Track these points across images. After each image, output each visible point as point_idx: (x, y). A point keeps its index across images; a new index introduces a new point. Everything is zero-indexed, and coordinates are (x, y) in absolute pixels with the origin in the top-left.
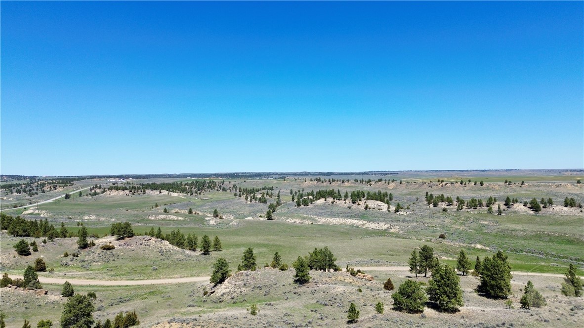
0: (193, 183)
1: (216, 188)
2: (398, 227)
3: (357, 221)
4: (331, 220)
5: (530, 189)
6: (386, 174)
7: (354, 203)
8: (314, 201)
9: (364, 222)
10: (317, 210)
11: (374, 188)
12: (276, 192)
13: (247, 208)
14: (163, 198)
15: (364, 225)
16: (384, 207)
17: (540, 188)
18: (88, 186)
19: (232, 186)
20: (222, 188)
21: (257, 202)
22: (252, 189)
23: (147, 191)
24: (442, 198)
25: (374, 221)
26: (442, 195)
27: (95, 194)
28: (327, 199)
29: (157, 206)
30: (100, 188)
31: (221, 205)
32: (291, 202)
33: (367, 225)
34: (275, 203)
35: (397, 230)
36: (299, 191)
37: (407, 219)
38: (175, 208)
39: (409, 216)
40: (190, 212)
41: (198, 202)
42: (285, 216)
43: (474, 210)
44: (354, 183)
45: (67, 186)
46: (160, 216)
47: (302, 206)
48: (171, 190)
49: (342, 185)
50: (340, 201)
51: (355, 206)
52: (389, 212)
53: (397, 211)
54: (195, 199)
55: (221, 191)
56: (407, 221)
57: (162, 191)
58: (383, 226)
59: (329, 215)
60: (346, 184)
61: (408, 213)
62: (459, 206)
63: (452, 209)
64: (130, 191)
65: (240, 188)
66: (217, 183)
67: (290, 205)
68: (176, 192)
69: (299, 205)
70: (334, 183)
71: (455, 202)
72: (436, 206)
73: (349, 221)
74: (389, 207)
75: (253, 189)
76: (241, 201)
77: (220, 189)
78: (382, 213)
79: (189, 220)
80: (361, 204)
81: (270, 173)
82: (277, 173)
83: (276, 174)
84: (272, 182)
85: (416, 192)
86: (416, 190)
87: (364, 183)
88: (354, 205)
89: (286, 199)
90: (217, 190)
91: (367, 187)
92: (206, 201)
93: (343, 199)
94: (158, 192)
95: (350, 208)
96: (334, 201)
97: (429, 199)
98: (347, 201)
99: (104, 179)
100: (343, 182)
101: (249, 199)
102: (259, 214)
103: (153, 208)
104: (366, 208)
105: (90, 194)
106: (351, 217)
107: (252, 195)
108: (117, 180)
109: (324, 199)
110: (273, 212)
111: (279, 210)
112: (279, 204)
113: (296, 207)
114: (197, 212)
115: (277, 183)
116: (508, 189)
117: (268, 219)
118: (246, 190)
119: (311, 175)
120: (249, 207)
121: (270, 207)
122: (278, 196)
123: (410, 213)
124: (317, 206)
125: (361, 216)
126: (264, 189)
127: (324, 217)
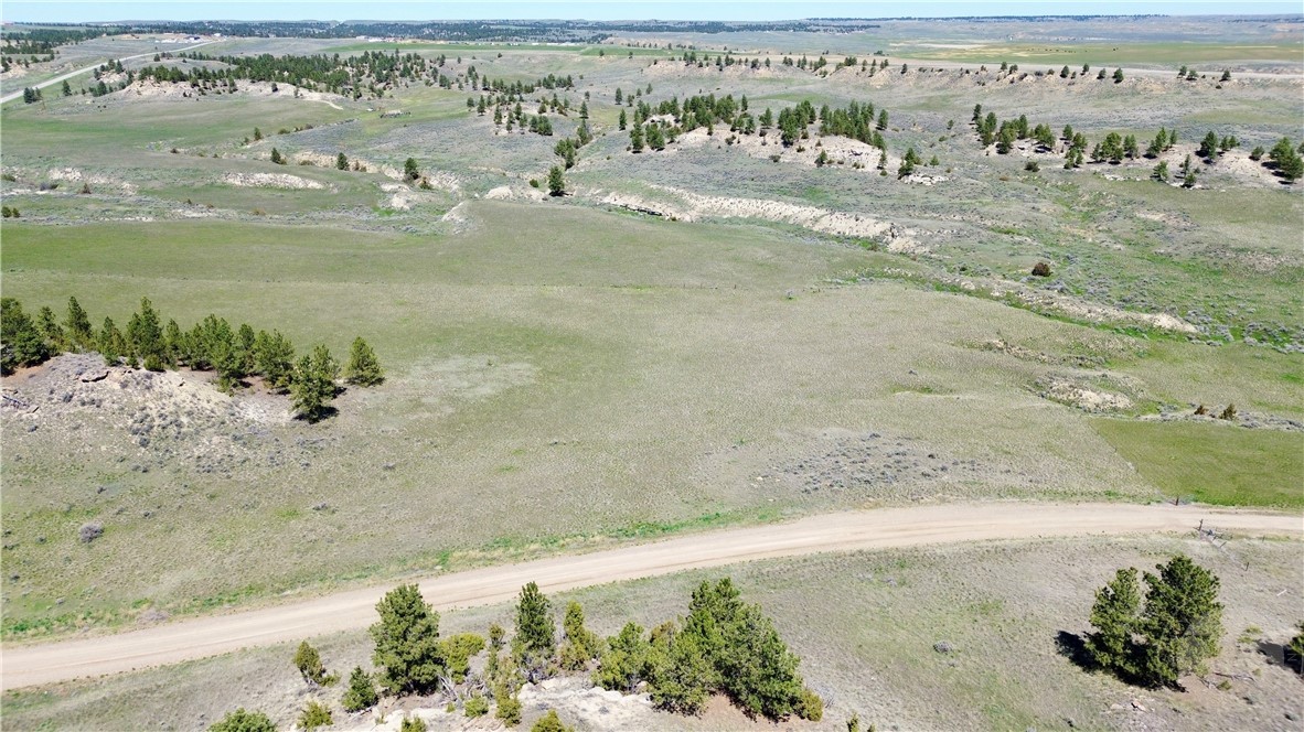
0: (364, 59)
1: (424, 77)
2: (912, 232)
3: (796, 209)
4: (726, 204)
5: (1244, 94)
6: (851, 29)
7: (786, 144)
8: (678, 132)
9: (819, 213)
10: (688, 167)
11: (835, 85)
12: (576, 96)
13: (499, 153)
14: (281, 106)
15: (816, 220)
16: (870, 156)
17: (1270, 93)
18: (92, 61)
19: (465, 72)
20: (438, 78)
21: (527, 129)
22: (515, 83)
23: (242, 84)
24: (1020, 128)
25: (843, 208)
26: (1023, 119)
27: (102, 90)
28: (714, 131)
29: (258, 136)
30: (120, 70)
31: (430, 137)
32: (617, 131)
33: (825, 223)
34: (575, 137)
35: (912, 243)
36: (639, 94)
37: (936, 200)
38: (305, 145)
39: (939, 189)
40: (343, 164)
41: (371, 123)
42: (599, 185)
43: (1112, 167)
44: (781, 69)
45: (36, 61)
46: (258, 176)
47: (647, 149)
48: (304, 81)
49: (750, 75)
50: (751, 138)
51: (789, 155)
52: (884, 174)
53: (905, 172)
54: (364, 111)
55: (437, 85)
56: (934, 209)
57: (280, 85)
58: (870, 227)
59: (720, 185)
60: (763, 72)
61: (936, 179)
62: (1070, 156)
63: (1051, 162)
64: (194, 85)
65: (485, 80)
66: (427, 61)
67: (614, 142)
68: (316, 90)
69: (637, 148)
70: (731, 68)
71: (1059, 143)
72: (1005, 153)
73: (776, 208)
74: (883, 159)
75: (519, 85)
76: (481, 124)
77: (435, 78)
78: (865, 176)
79: (336, 191)
80: (807, 147)
81: (568, 22)
82: (587, 23)
83: (585, 26)
84: (569, 59)
85: (944, 98)
86: (942, 93)
87: (807, 67)
88: (788, 150)
89: (603, 120)
90: (427, 83)
91: (815, 82)
92: (393, 120)
93: (758, 128)
94: (270, 89)
95: (775, 159)
96: (734, 138)
97: (986, 128)
98: (768, 138)
99: (147, 36)
100: (754, 65)
101: (505, 121)
102: (529, 176)
103: (247, 141)
104: (820, 162)
105: (91, 90)
106: (781, 193)
107: (513, 106)
108: (181, 38)
109: (706, 130)
110: (569, 166)
111: (583, 163)
112: (584, 139)
113: (630, 153)
114: (362, 163)
115: (584, 63)
116: (1185, 92)
117: (553, 194)
118: (499, 86)
119: (670, 29)
120: (505, 147)
121: (559, 151)
122: (584, 111)
123: (943, 179)
124: (686, 151)
125: (807, 190)
126: (547, 84)
127: (705, 192)
